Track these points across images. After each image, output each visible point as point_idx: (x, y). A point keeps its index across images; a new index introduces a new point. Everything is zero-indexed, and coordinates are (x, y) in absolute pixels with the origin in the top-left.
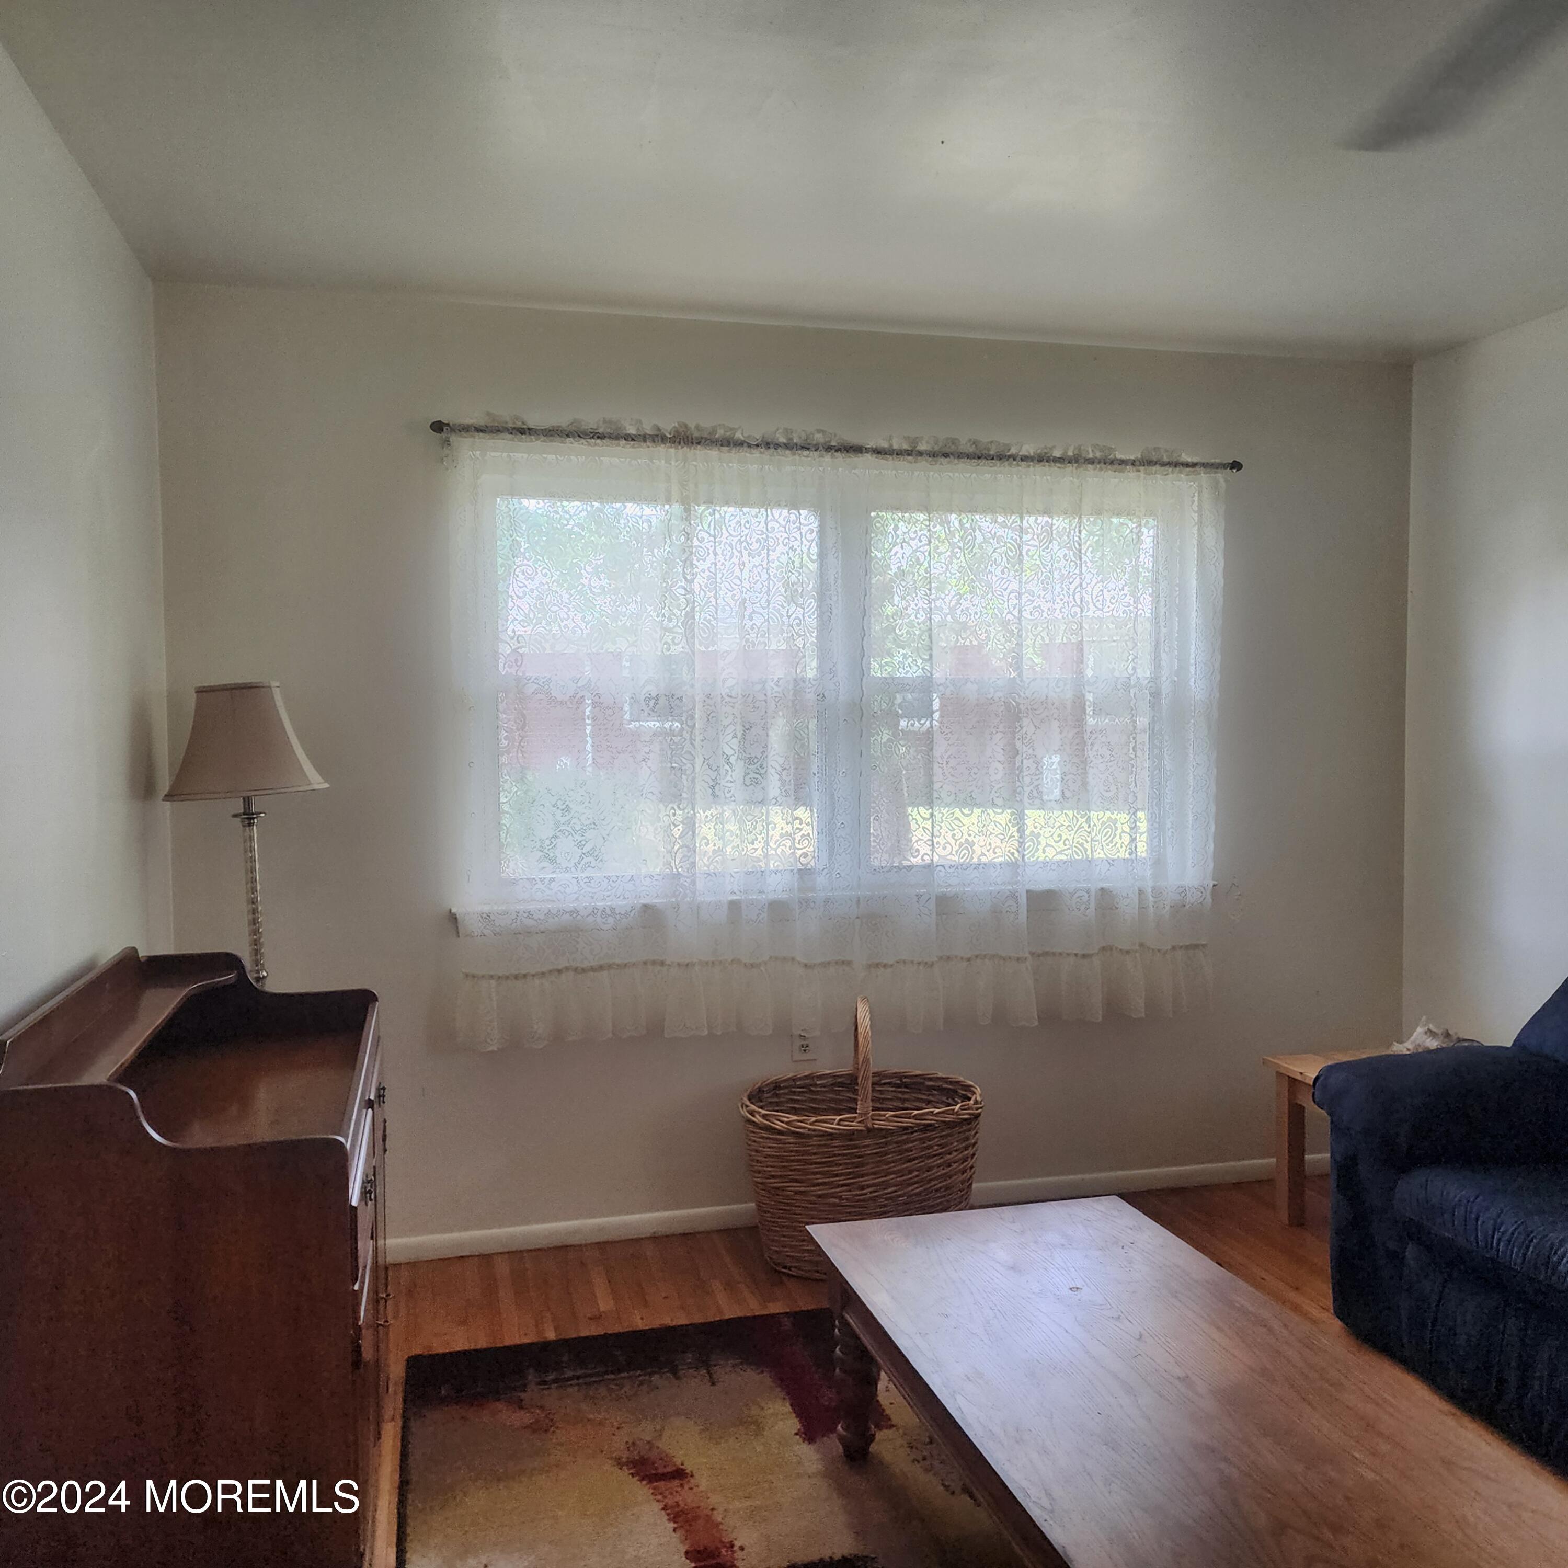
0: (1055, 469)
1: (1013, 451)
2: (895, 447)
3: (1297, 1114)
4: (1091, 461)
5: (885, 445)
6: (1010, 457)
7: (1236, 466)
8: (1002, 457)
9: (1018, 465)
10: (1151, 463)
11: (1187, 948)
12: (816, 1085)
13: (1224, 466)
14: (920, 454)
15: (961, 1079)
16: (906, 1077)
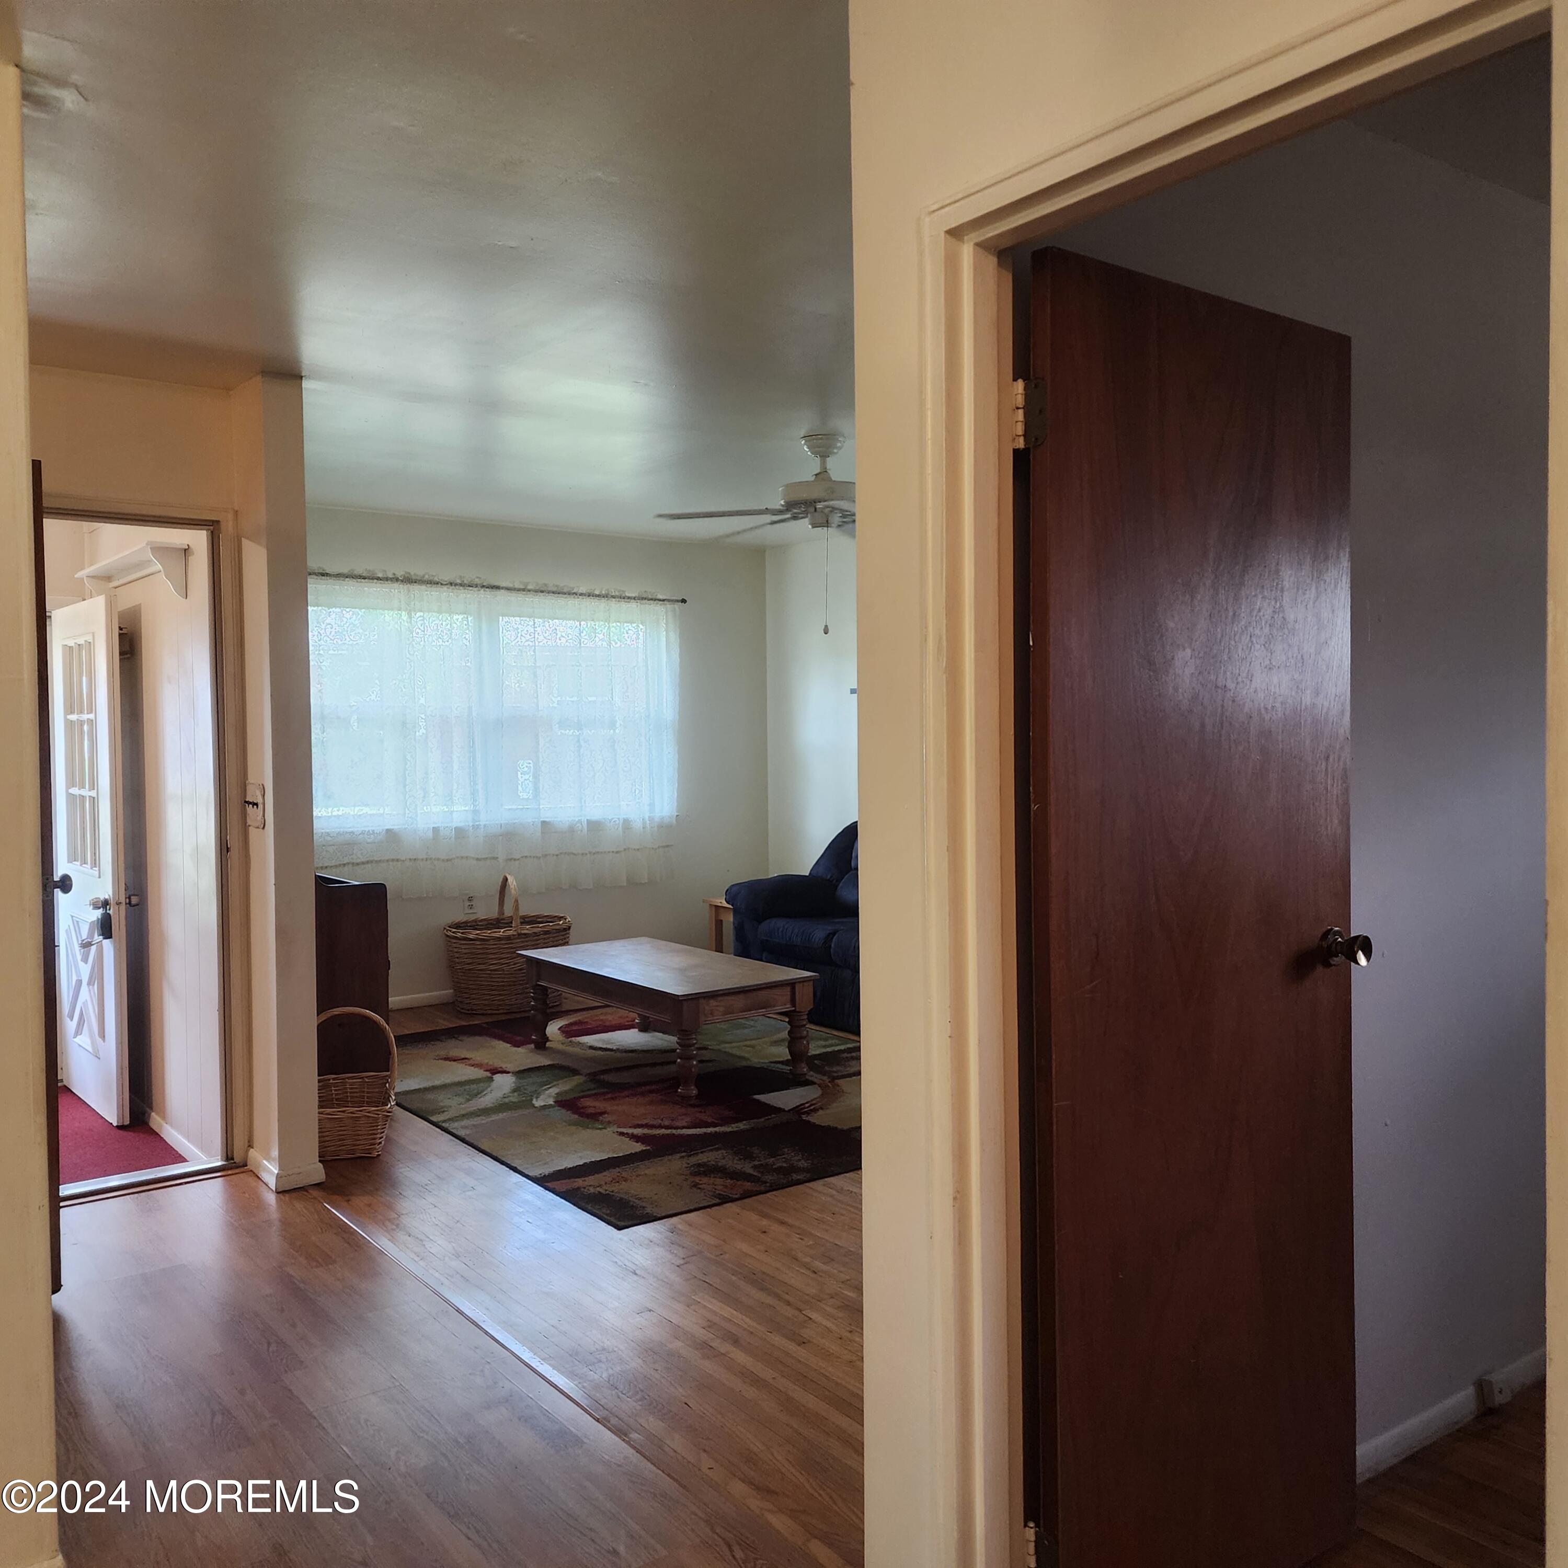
0: (596, 599)
1: (575, 591)
2: (516, 586)
3: (719, 924)
4: (613, 597)
5: (511, 585)
6: (574, 593)
7: (684, 601)
8: (571, 594)
9: (578, 598)
10: (643, 599)
11: (664, 847)
12: (477, 925)
13: (678, 601)
14: (529, 591)
15: (557, 915)
16: (526, 918)
